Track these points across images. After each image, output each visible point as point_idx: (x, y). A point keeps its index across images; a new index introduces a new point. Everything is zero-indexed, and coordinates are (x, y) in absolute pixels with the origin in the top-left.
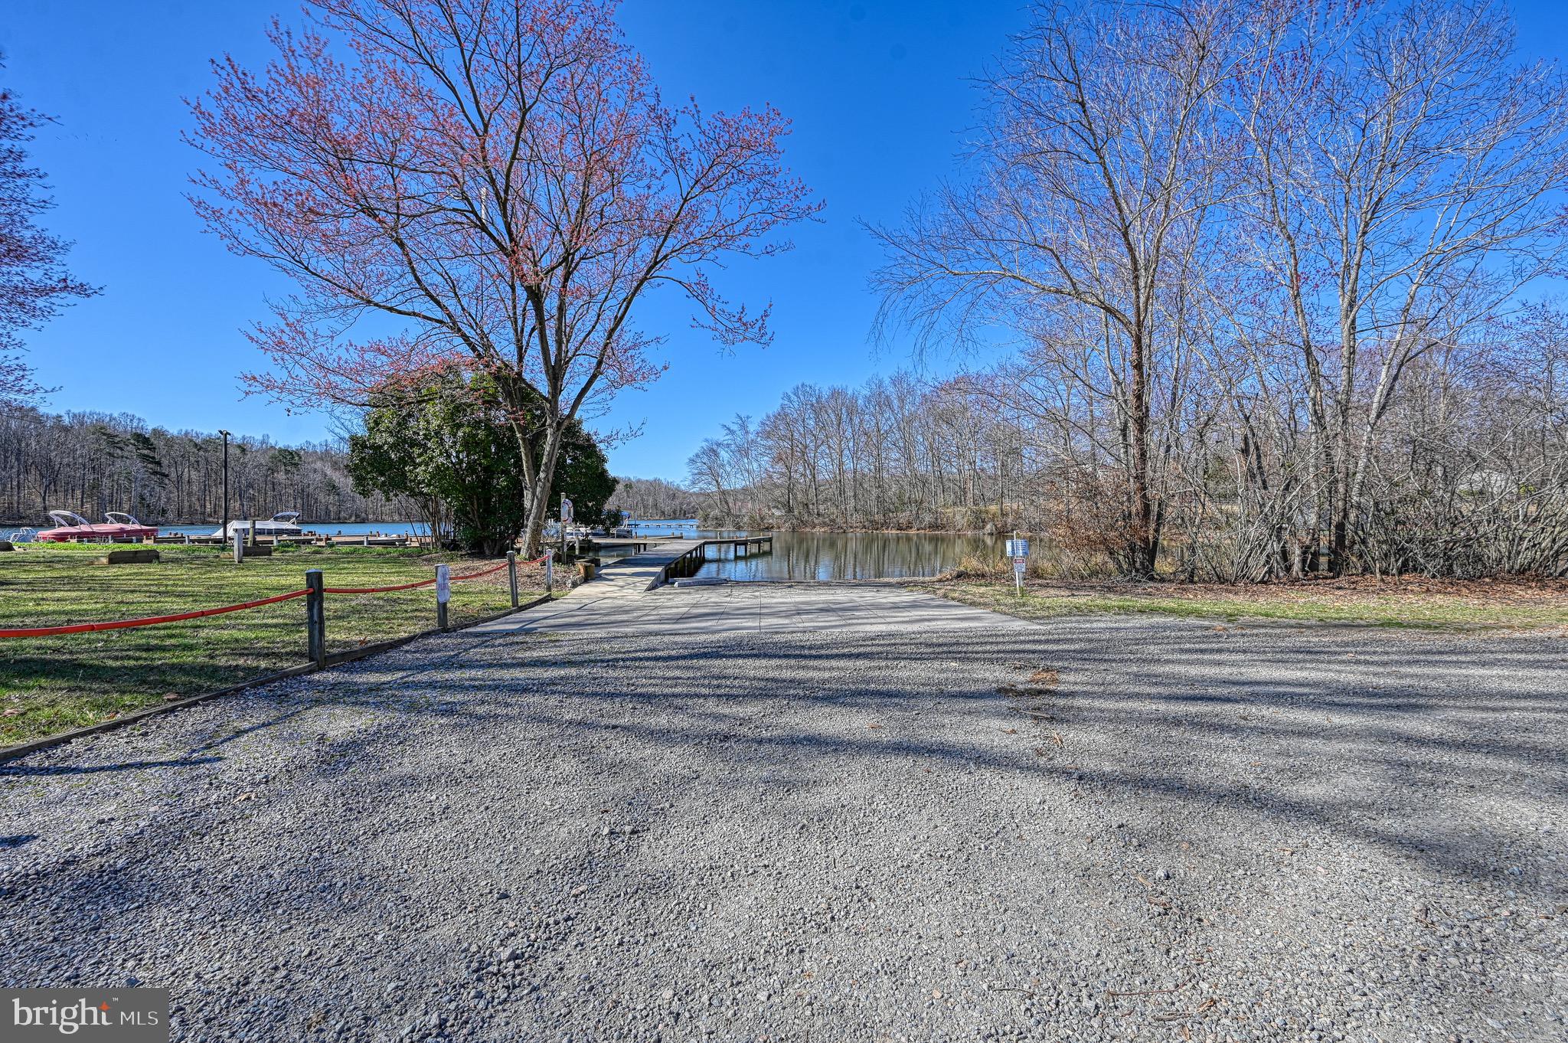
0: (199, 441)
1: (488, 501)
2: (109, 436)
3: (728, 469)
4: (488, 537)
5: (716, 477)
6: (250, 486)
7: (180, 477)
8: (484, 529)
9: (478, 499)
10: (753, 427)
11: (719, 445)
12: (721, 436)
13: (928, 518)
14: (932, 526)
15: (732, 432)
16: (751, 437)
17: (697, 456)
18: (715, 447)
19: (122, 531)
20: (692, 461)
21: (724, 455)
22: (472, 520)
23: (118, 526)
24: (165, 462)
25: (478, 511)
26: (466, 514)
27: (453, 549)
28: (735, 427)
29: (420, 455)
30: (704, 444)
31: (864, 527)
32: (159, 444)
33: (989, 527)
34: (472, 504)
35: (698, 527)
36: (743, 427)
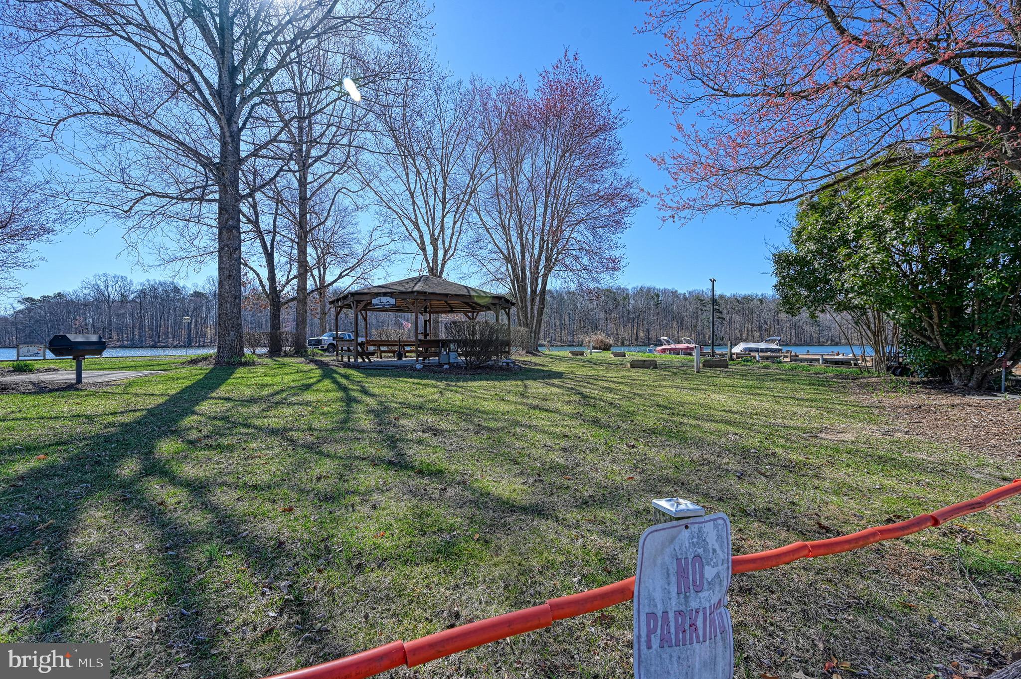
0: (739, 299)
1: (958, 311)
2: (701, 300)
4: (959, 361)
6: (765, 323)
7: (731, 319)
8: (950, 351)
9: (940, 310)
19: (688, 348)
22: (929, 338)
23: (687, 345)
24: (725, 311)
25: (940, 325)
26: (921, 331)
27: (901, 375)
29: (849, 256)
32: (722, 302)
34: (931, 318)
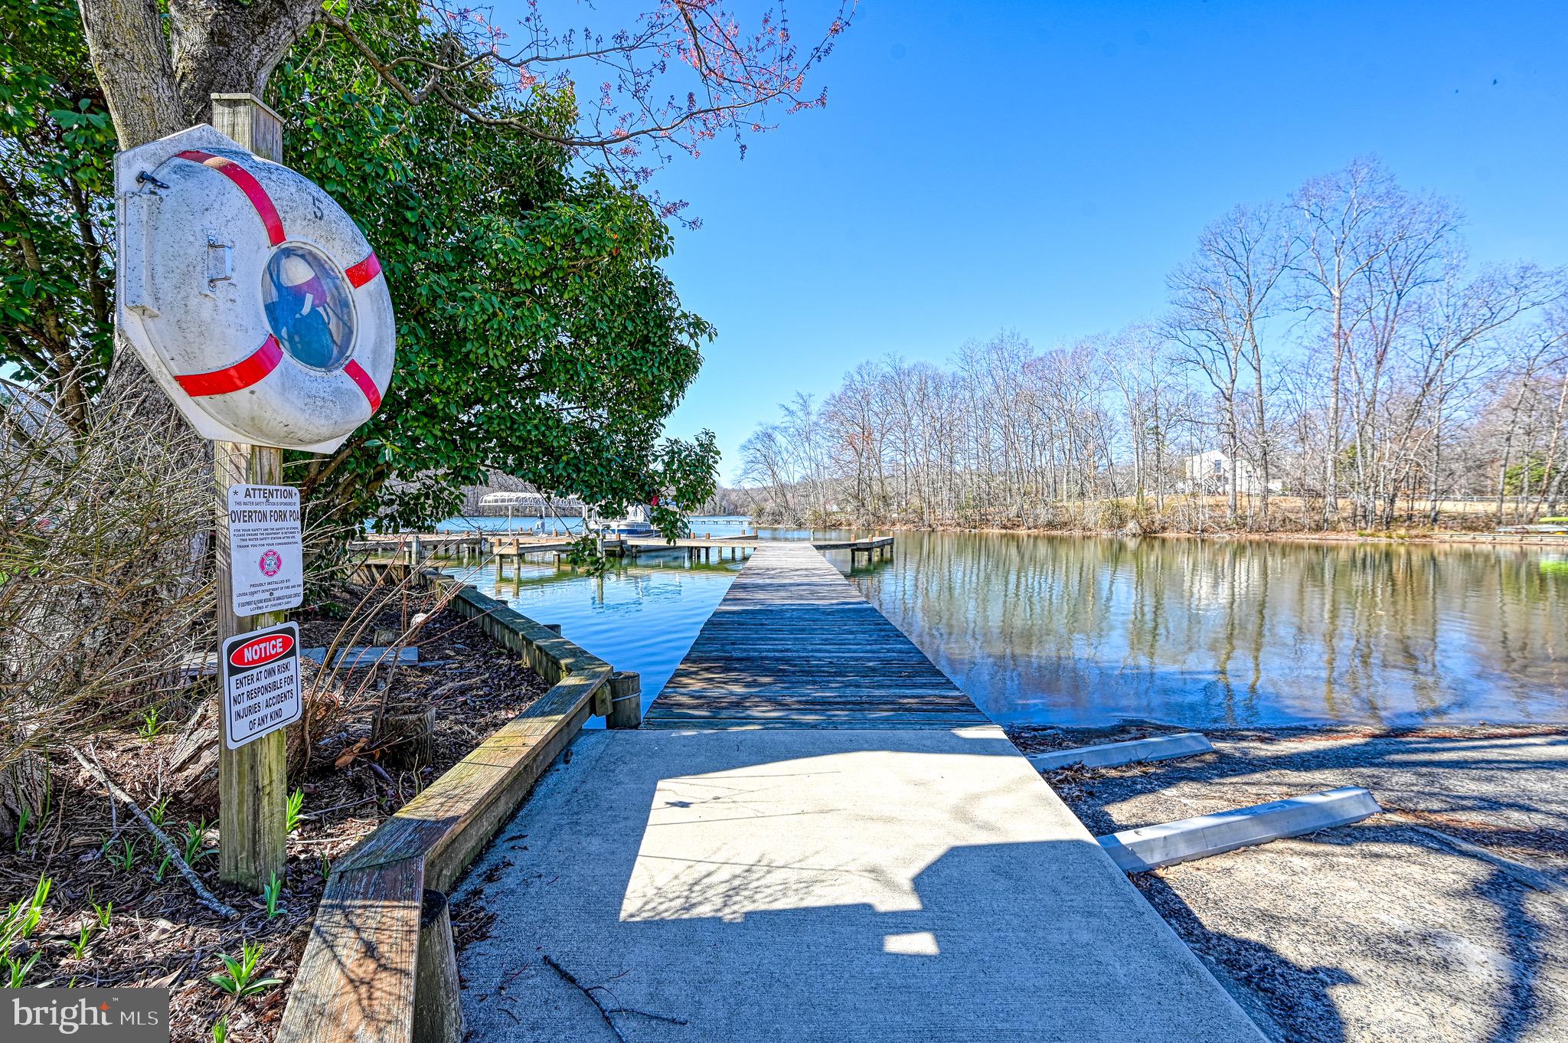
3: (785, 456)
5: (771, 465)
10: (815, 407)
11: (775, 428)
12: (779, 418)
13: (1044, 515)
14: (1050, 525)
15: (791, 413)
16: (814, 418)
17: (750, 441)
18: (770, 431)
20: (744, 448)
21: (781, 440)
28: (794, 407)
30: (759, 429)
31: (959, 524)
33: (1132, 526)
35: (750, 523)
36: (805, 406)
